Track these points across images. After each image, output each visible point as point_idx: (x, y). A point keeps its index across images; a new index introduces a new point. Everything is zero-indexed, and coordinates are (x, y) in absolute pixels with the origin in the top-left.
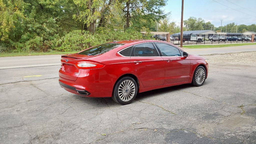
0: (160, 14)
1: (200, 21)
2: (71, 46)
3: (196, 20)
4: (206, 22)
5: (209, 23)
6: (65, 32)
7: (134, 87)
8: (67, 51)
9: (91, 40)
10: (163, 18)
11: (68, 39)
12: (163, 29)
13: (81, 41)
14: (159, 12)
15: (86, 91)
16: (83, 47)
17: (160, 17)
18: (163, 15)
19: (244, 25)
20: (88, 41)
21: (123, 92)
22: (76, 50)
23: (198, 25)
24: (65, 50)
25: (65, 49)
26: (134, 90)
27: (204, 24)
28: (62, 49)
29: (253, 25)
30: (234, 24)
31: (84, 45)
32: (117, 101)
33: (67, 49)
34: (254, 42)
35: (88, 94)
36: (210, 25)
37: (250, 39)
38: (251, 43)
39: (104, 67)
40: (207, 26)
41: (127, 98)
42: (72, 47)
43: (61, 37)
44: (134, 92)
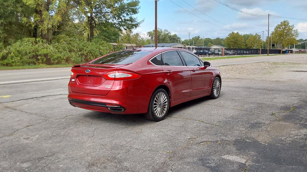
0: (132, 22)
1: (166, 33)
2: (21, 58)
3: (162, 32)
4: (172, 34)
5: (175, 35)
6: (11, 40)
7: (166, 100)
8: (16, 66)
9: (49, 51)
10: (135, 26)
11: (16, 50)
12: (126, 41)
13: (35, 53)
14: (131, 20)
15: (121, 107)
16: (38, 60)
17: (133, 25)
18: (136, 23)
19: (209, 38)
20: (45, 52)
21: (157, 106)
22: (29, 64)
23: (164, 38)
24: (13, 64)
25: (13, 62)
26: (167, 103)
27: (171, 36)
28: (9, 63)
29: (218, 39)
30: (200, 38)
31: (39, 57)
32: (152, 117)
33: (15, 62)
34: (225, 56)
35: (123, 110)
36: (177, 38)
37: (220, 53)
38: (221, 57)
39: (140, 77)
40: (174, 39)
41: (161, 114)
42: (22, 60)
43: (5, 47)
44: (167, 106)
